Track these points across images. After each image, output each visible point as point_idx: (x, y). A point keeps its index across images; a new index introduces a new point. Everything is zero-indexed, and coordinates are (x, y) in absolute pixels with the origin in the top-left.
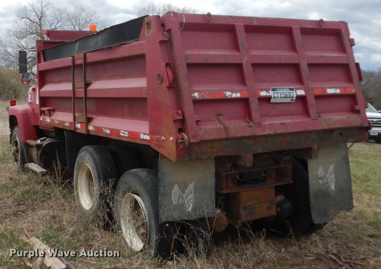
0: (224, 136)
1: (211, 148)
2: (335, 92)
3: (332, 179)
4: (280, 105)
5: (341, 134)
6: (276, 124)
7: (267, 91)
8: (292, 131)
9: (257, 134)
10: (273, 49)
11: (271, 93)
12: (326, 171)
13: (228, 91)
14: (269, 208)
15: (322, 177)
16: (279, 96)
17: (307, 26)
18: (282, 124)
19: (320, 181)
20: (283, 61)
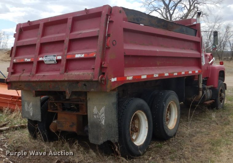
0: (18, 80)
1: (20, 85)
2: (80, 56)
3: (103, 117)
4: (51, 65)
5: (85, 85)
6: (41, 75)
7: (43, 57)
8: (47, 80)
9: (31, 80)
10: (58, 33)
11: (44, 59)
12: (99, 111)
13: (26, 58)
14: (71, 126)
15: (96, 114)
16: (47, 60)
17: (78, 15)
18: (44, 75)
19: (95, 116)
20: (56, 40)
